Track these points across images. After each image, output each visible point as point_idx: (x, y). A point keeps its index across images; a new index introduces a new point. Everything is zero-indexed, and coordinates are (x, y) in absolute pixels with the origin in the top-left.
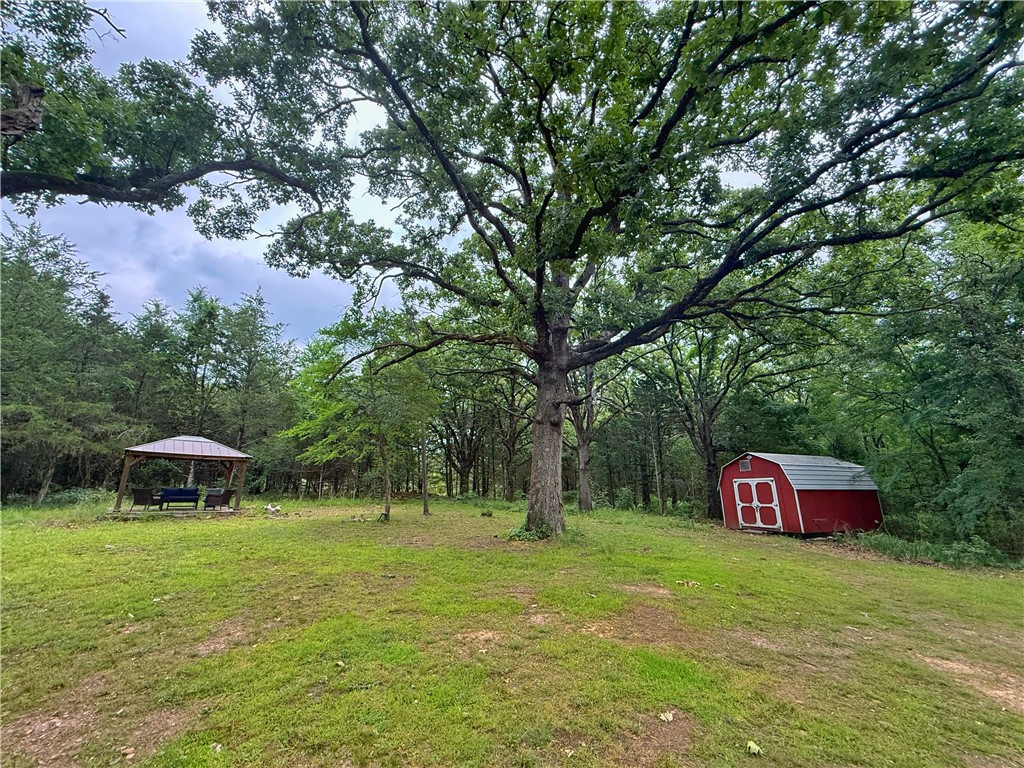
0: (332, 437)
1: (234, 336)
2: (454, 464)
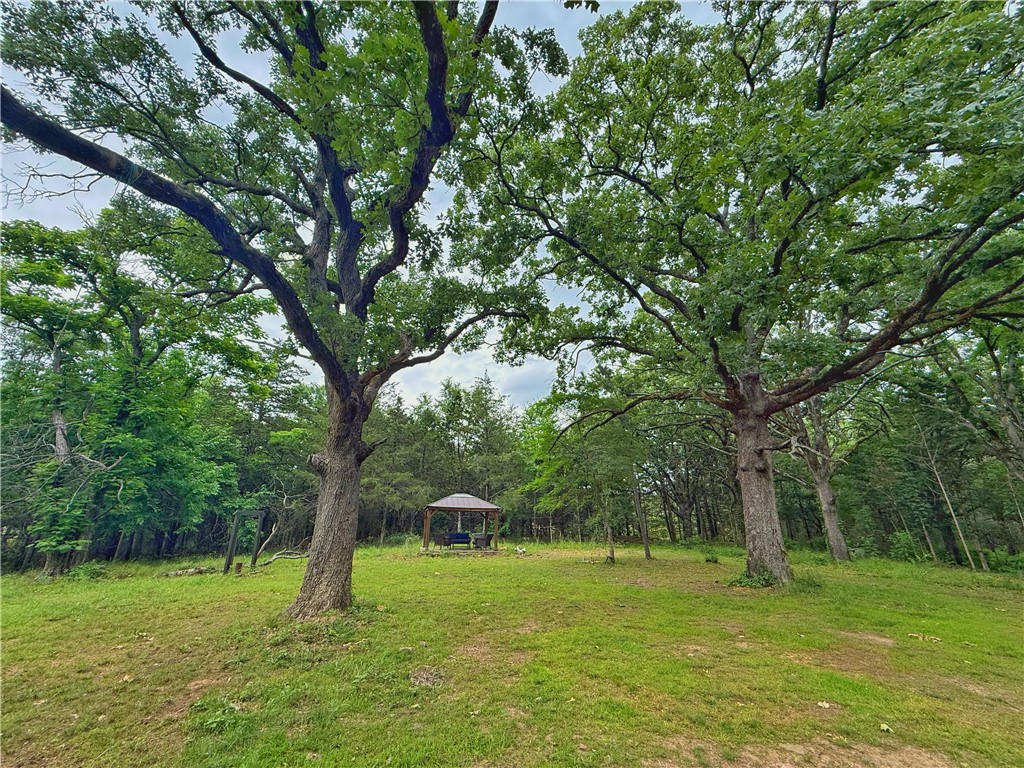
0: (557, 489)
1: (474, 411)
2: (672, 507)
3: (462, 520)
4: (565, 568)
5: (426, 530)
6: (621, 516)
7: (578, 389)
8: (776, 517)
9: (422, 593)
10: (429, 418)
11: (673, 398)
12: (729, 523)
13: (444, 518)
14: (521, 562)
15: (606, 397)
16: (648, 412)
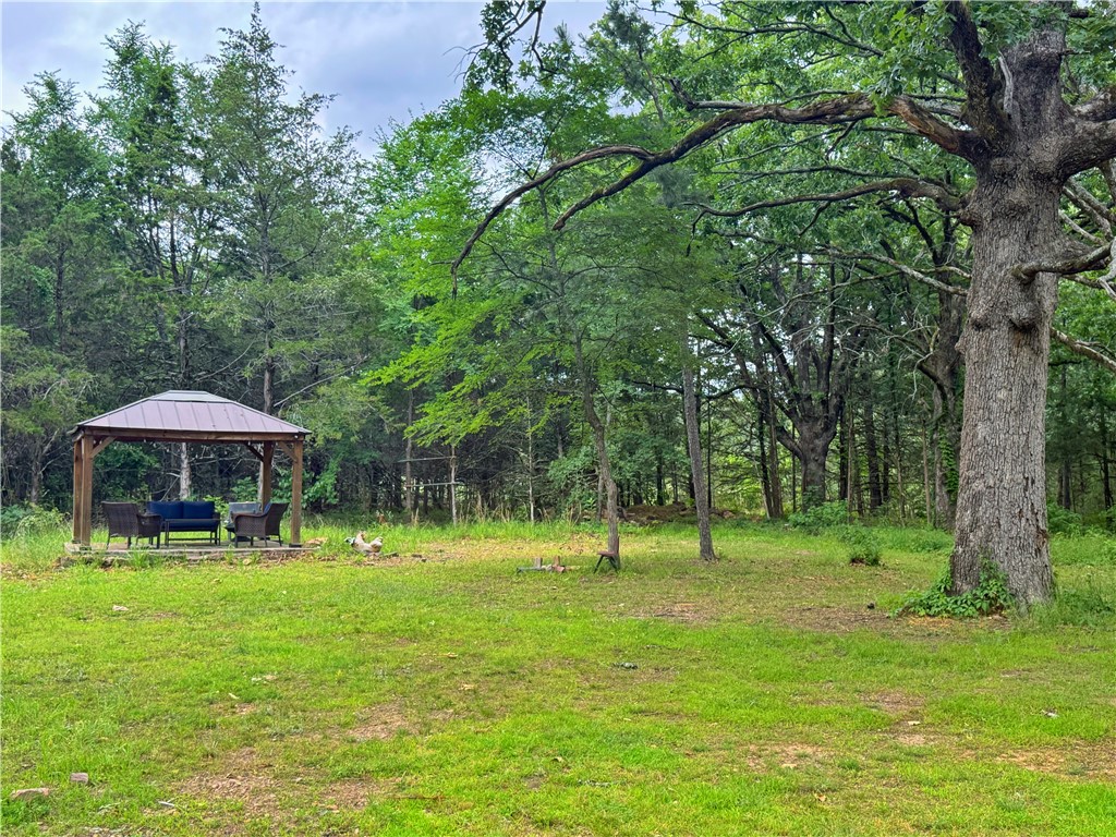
0: (473, 378)
1: (220, 139)
2: (782, 429)
3: (193, 469)
4: (484, 585)
5: (81, 495)
6: (646, 454)
7: (545, 82)
8: (1038, 449)
9: (74, 658)
10: (68, 155)
11: (817, 117)
12: (920, 473)
13: (138, 463)
14: (365, 574)
15: (627, 112)
16: (745, 164)
